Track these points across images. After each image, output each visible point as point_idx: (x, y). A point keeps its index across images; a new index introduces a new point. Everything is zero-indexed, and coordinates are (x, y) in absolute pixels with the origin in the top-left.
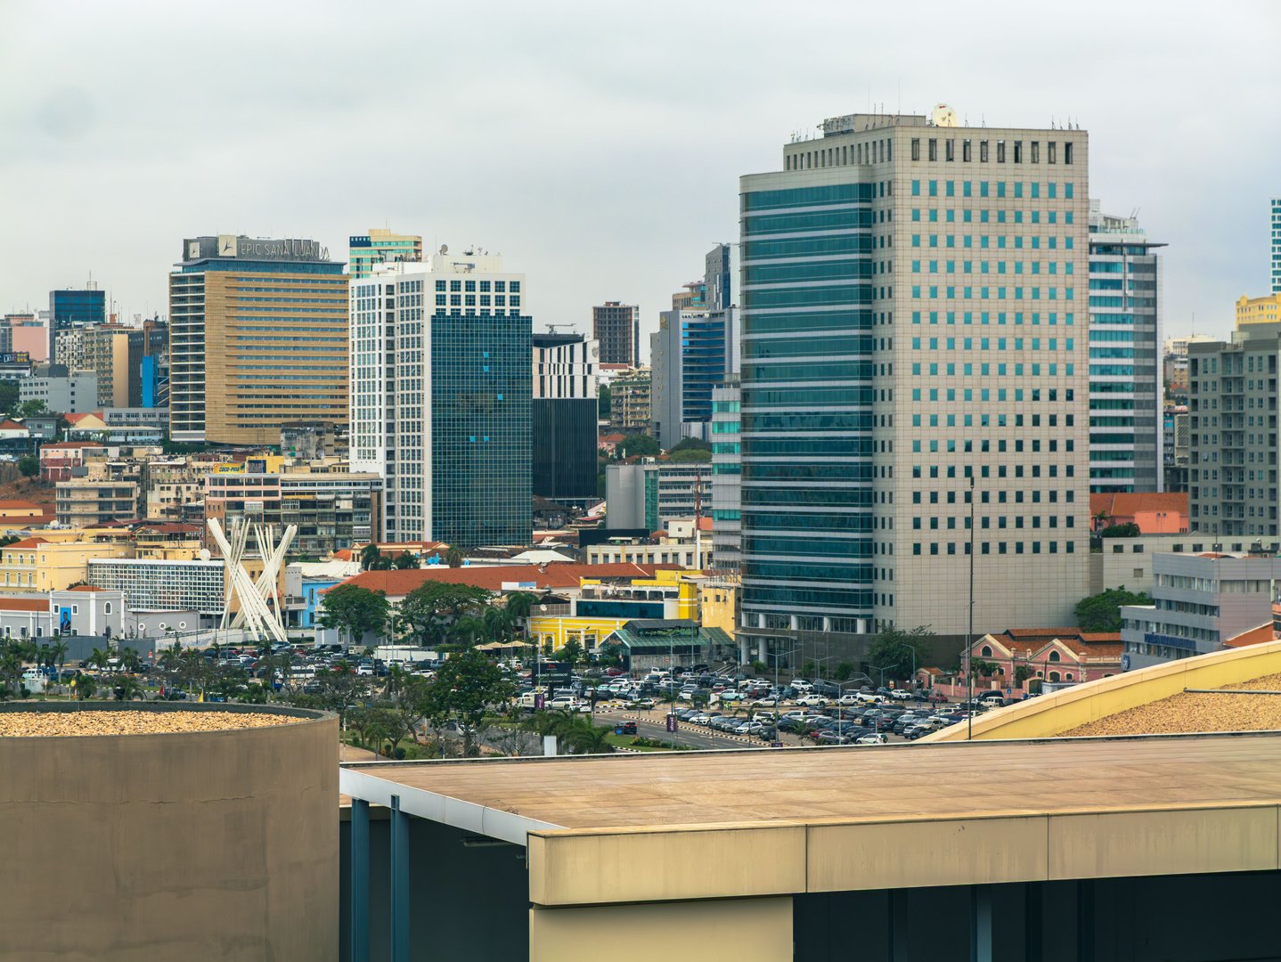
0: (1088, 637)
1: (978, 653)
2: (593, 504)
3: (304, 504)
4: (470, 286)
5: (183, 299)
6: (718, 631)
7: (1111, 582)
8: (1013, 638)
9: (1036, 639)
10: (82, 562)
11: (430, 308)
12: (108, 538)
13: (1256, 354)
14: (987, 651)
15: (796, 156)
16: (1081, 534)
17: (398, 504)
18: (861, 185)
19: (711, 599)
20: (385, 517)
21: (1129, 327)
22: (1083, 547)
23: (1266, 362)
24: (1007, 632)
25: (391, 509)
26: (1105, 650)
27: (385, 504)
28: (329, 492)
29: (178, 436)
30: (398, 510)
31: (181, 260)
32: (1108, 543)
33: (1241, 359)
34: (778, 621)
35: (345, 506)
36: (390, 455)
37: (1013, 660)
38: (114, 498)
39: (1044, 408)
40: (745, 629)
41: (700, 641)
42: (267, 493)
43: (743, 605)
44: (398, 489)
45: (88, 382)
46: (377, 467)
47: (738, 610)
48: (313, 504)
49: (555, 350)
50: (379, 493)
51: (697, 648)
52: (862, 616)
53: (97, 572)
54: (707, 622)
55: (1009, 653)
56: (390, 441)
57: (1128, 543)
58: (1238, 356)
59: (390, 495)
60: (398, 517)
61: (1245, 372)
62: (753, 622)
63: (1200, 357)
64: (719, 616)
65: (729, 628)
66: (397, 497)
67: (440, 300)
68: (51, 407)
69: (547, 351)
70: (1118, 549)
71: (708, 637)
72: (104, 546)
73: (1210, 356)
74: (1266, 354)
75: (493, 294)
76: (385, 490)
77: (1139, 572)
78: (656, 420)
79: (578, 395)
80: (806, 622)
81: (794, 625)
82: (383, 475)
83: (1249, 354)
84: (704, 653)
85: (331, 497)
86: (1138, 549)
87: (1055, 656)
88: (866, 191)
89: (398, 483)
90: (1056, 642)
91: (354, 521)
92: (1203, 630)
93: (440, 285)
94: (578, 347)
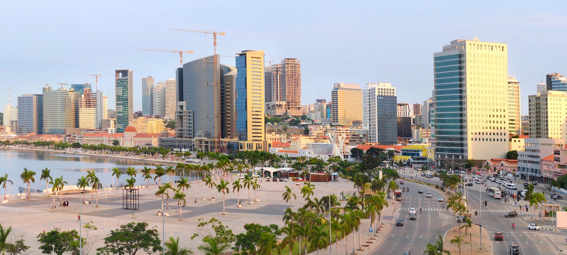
0: (509, 160)
1: (486, 164)
2: (410, 139)
3: (353, 135)
4: (385, 89)
5: (334, 96)
6: (431, 159)
7: (513, 149)
8: (493, 161)
9: (498, 161)
10: (306, 143)
11: (377, 94)
12: (311, 139)
13: (543, 98)
14: (488, 164)
15: (445, 49)
16: (507, 137)
17: (371, 136)
18: (459, 54)
19: (429, 152)
20: (369, 139)
21: (514, 100)
22: (507, 140)
23: (545, 100)
24: (492, 159)
25: (370, 137)
26: (513, 164)
27: (369, 136)
28: (358, 133)
29: (333, 124)
30: (371, 137)
31: (333, 88)
32: (513, 139)
33: (540, 99)
34: (443, 156)
35: (362, 136)
36: (370, 125)
37: (493, 166)
38: (320, 135)
39: (499, 113)
40: (436, 158)
41: (427, 161)
42: (346, 133)
43: (436, 153)
44: (371, 132)
45: (319, 114)
46: (367, 128)
47: (435, 154)
48: (355, 135)
49: (403, 106)
50: (368, 133)
51: (426, 163)
52: (461, 155)
53: (309, 146)
54: (429, 157)
55: (492, 164)
56: (370, 122)
57: (517, 139)
58: (539, 98)
59: (370, 134)
60: (371, 139)
61: (541, 102)
62: (437, 156)
63: (531, 99)
64: (431, 156)
65: (433, 158)
66: (371, 134)
67: (379, 92)
68: (312, 119)
69: (401, 107)
70: (515, 141)
71: (429, 160)
72: (310, 140)
73: (533, 98)
74: (545, 98)
75: (389, 91)
76: (369, 133)
77: (519, 147)
78: (423, 123)
79: (408, 116)
80: (450, 156)
81: (446, 157)
82: (369, 130)
83: (541, 98)
84: (428, 164)
85: (358, 134)
86: (519, 141)
87: (502, 165)
88: (460, 56)
89: (371, 131)
90: (502, 161)
91: (363, 139)
92: (533, 161)
93: (379, 89)
94: (407, 106)
